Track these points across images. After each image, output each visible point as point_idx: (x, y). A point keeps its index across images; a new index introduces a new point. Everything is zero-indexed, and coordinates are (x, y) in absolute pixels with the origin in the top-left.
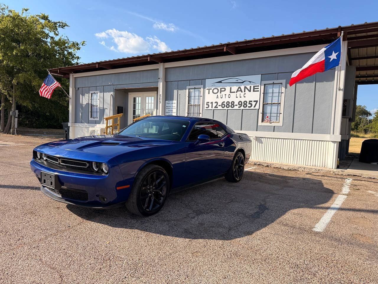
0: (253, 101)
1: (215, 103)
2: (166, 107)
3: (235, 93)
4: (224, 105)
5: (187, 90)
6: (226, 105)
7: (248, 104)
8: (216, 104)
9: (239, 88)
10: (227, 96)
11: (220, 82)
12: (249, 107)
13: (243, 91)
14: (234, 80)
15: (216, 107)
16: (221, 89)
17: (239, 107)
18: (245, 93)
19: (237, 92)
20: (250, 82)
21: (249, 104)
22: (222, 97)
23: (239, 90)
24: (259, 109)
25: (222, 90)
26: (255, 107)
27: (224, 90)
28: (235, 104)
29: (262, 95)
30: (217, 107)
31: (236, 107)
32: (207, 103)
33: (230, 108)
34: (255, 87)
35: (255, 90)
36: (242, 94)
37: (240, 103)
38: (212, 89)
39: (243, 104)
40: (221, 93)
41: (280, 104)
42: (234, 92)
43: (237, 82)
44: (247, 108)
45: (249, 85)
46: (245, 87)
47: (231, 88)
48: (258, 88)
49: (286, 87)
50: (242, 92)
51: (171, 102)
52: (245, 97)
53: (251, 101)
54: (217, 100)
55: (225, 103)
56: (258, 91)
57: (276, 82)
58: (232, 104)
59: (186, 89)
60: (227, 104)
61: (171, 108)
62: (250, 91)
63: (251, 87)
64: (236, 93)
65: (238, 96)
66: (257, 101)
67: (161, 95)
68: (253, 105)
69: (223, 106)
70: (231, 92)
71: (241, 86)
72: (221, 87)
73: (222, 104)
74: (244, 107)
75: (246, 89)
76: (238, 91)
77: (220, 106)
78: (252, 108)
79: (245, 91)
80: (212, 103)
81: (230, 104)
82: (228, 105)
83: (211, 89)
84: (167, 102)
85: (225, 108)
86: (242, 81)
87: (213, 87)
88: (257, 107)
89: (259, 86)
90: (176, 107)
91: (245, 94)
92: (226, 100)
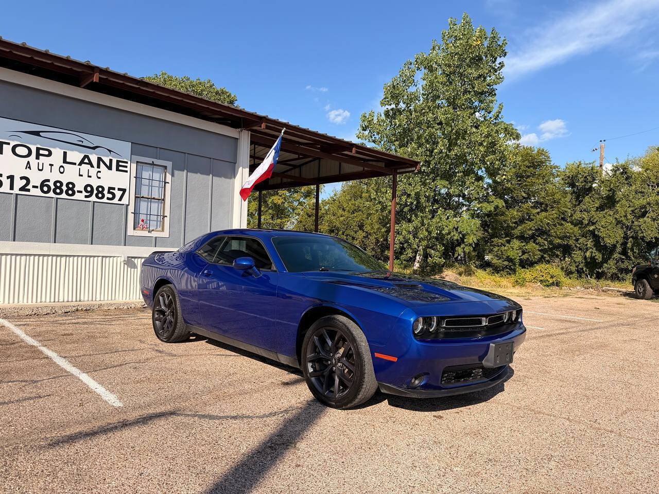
0: (116, 189)
1: (22, 178)
3: (77, 167)
4: (49, 187)
6: (53, 187)
7: (106, 192)
8: (24, 182)
9: (86, 157)
10: (56, 168)
11: (37, 133)
12: (108, 199)
13: (95, 164)
14: (73, 139)
15: (23, 189)
16: (38, 149)
17: (86, 197)
18: (99, 170)
19: (80, 164)
20: (110, 151)
21: (109, 192)
22: (41, 168)
23: (86, 161)
24: (129, 205)
25: (41, 152)
26: (120, 199)
27: (46, 153)
28: (76, 189)
29: (133, 180)
30: (28, 190)
31: (78, 196)
33: (64, 196)
34: (120, 164)
35: (120, 168)
36: (93, 171)
37: (89, 189)
38: (13, 143)
39: (95, 192)
40: (37, 158)
41: (163, 200)
42: (75, 164)
43: (80, 143)
44: (105, 200)
45: (108, 156)
46: (100, 159)
47: (65, 154)
48: (126, 167)
49: (173, 175)
50: (92, 166)
52: (99, 178)
53: (114, 189)
54: (27, 173)
55: (51, 184)
56: (126, 171)
57: (156, 161)
58: (69, 189)
60: (56, 187)
62: (110, 168)
63: (111, 161)
64: (79, 167)
65: (85, 173)
66: (124, 191)
68: (117, 197)
69: (45, 189)
70: (65, 161)
71: (91, 154)
72: (39, 146)
73: (43, 184)
74: (97, 196)
75: (101, 163)
76: (82, 163)
77: (34, 187)
78: (116, 201)
79: (99, 167)
80: (11, 178)
81: (64, 188)
82: (60, 188)
83: (9, 144)
85: (51, 194)
86: (92, 146)
87: (13, 140)
88: (125, 201)
89: (127, 163)
91: (100, 172)
92: (54, 176)
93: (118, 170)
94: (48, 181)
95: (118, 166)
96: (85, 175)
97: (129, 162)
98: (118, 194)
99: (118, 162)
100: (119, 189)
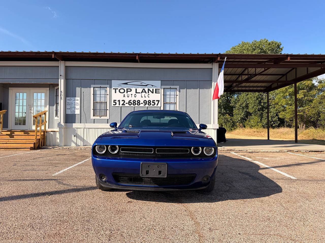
0: (156, 101)
2: (67, 104)
4: (131, 103)
5: (92, 89)
6: (132, 103)
7: (151, 103)
8: (123, 102)
9: (144, 89)
10: (133, 96)
11: (126, 84)
12: (153, 105)
13: (147, 92)
14: (139, 83)
15: (123, 104)
16: (127, 89)
17: (144, 105)
18: (149, 94)
19: (142, 93)
20: (152, 86)
21: (153, 102)
22: (128, 96)
23: (144, 91)
24: (161, 107)
25: (128, 90)
26: (157, 105)
27: (130, 90)
28: (140, 103)
29: (162, 96)
30: (125, 105)
31: (141, 105)
32: (114, 100)
33: (136, 105)
34: (157, 90)
35: (157, 92)
36: (147, 95)
37: (145, 102)
39: (148, 103)
40: (127, 93)
41: (176, 103)
43: (141, 84)
44: (151, 106)
45: (152, 88)
46: (149, 90)
47: (136, 89)
48: (159, 91)
49: (180, 92)
50: (146, 93)
51: (72, 98)
52: (149, 97)
53: (155, 101)
54: (124, 99)
55: (132, 102)
56: (159, 93)
57: (172, 87)
58: (138, 103)
59: (90, 87)
61: (73, 104)
62: (153, 93)
63: (153, 89)
64: (141, 94)
66: (159, 101)
67: (63, 92)
68: (156, 104)
69: (130, 104)
70: (136, 92)
71: (145, 88)
73: (129, 102)
74: (148, 105)
75: (149, 91)
76: (142, 92)
77: (126, 103)
78: (155, 106)
79: (148, 93)
80: (119, 101)
82: (135, 103)
83: (118, 89)
84: (67, 98)
85: (132, 105)
86: (146, 85)
87: (119, 87)
88: (159, 105)
90: (79, 104)
91: (149, 95)
92: (133, 99)
93: (156, 93)
94: (131, 100)
95: (156, 91)
96: (144, 97)
97: (160, 89)
98: (156, 103)
99: (156, 89)
100: (157, 101)
